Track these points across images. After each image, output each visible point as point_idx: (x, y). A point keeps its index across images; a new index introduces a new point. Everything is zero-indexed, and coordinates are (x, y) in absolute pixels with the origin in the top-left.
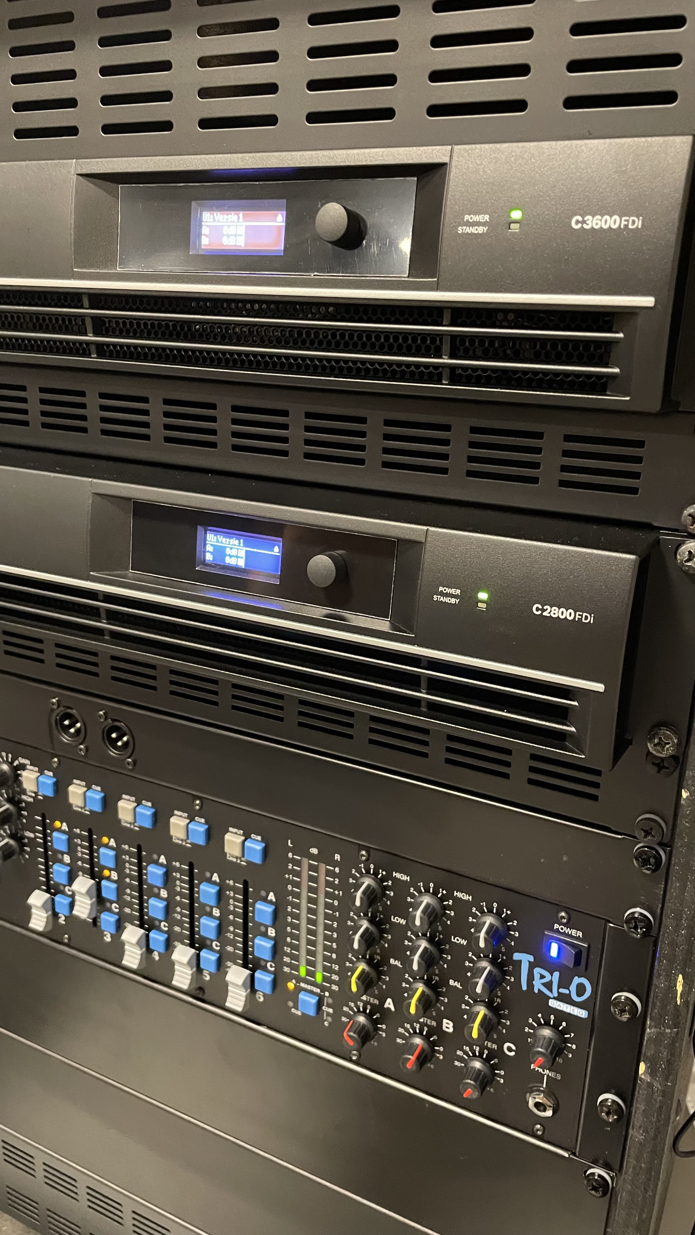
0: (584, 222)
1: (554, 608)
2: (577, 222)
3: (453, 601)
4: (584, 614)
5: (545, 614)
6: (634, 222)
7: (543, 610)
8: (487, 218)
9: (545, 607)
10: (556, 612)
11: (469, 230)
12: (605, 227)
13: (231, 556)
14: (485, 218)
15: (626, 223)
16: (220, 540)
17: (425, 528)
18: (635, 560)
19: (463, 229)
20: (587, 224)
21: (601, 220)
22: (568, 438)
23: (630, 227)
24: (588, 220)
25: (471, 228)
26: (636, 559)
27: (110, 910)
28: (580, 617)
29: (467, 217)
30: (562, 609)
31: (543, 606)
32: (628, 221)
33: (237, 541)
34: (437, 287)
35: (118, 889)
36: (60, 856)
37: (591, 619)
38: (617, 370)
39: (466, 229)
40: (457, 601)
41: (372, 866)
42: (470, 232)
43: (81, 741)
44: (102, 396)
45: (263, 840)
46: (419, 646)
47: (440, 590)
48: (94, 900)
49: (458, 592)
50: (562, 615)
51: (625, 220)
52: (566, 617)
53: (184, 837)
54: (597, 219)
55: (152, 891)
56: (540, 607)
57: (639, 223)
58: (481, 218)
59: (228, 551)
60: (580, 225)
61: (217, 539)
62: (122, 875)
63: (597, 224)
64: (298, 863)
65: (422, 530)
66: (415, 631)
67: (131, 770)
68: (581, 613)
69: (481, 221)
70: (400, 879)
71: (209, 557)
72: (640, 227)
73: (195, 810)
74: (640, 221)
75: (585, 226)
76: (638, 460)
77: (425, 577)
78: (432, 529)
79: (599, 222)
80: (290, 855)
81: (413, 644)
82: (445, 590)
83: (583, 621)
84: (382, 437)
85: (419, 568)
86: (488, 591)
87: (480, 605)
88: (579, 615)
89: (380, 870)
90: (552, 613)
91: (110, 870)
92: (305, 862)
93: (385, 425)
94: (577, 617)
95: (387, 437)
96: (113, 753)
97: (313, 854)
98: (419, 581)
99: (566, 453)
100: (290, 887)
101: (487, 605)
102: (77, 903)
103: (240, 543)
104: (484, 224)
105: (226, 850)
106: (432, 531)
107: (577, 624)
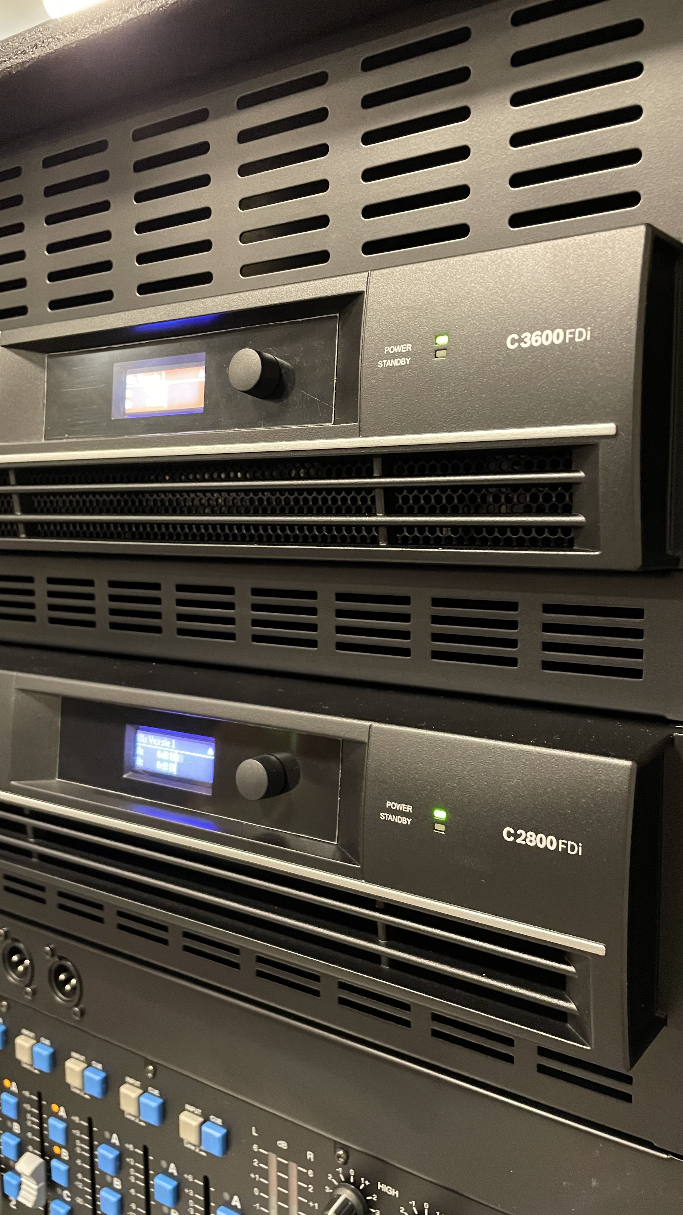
0: (521, 340)
1: (530, 833)
2: (513, 341)
3: (404, 821)
4: (570, 843)
5: (519, 841)
6: (581, 334)
7: (517, 836)
8: (409, 347)
9: (519, 832)
10: (533, 839)
11: (390, 363)
12: (546, 343)
13: (162, 761)
14: (408, 348)
15: (572, 336)
16: (151, 742)
17: (368, 723)
18: (631, 769)
19: (383, 363)
20: (525, 343)
21: (541, 336)
22: (548, 608)
23: (577, 340)
24: (526, 337)
25: (392, 361)
26: (632, 766)
27: (61, 1198)
28: (564, 847)
29: (387, 349)
30: (540, 835)
31: (516, 831)
32: (573, 333)
33: (169, 743)
34: (360, 433)
35: (69, 1171)
36: (9, 1123)
37: (578, 850)
38: (581, 518)
39: (386, 362)
40: (409, 821)
41: (352, 1172)
42: (391, 365)
43: (27, 982)
44: (51, 581)
45: (224, 1125)
46: (368, 881)
47: (387, 806)
48: (42, 1184)
49: (410, 808)
50: (541, 843)
51: (570, 333)
52: (546, 846)
53: (136, 1114)
54: (537, 335)
55: (105, 1179)
56: (512, 831)
57: (587, 335)
58: (403, 348)
59: (159, 755)
60: (516, 344)
61: (148, 740)
62: (73, 1155)
63: (537, 341)
64: (264, 1159)
65: (365, 726)
66: (361, 860)
67: (78, 1022)
68: (566, 842)
69: (403, 351)
70: (386, 1193)
71: (139, 763)
72: (588, 338)
73: (147, 1077)
74: (589, 332)
75: (523, 345)
76: (638, 633)
77: (369, 789)
78: (375, 725)
79: (539, 338)
80: (255, 1147)
81: (360, 879)
82: (394, 806)
83: (569, 852)
84: (334, 614)
85: (363, 776)
86: (444, 808)
87: (438, 826)
88: (563, 844)
89: (362, 1179)
90: (527, 840)
91: (61, 1147)
92: (273, 1158)
93: (337, 600)
94: (561, 846)
95: (340, 613)
96: (59, 998)
97: (281, 1148)
98: (363, 794)
99: (548, 627)
100: (256, 1191)
101: (446, 827)
102: (23, 1186)
103: (171, 744)
104: (406, 355)
105: (183, 1135)
106: (376, 728)
107: (561, 855)
